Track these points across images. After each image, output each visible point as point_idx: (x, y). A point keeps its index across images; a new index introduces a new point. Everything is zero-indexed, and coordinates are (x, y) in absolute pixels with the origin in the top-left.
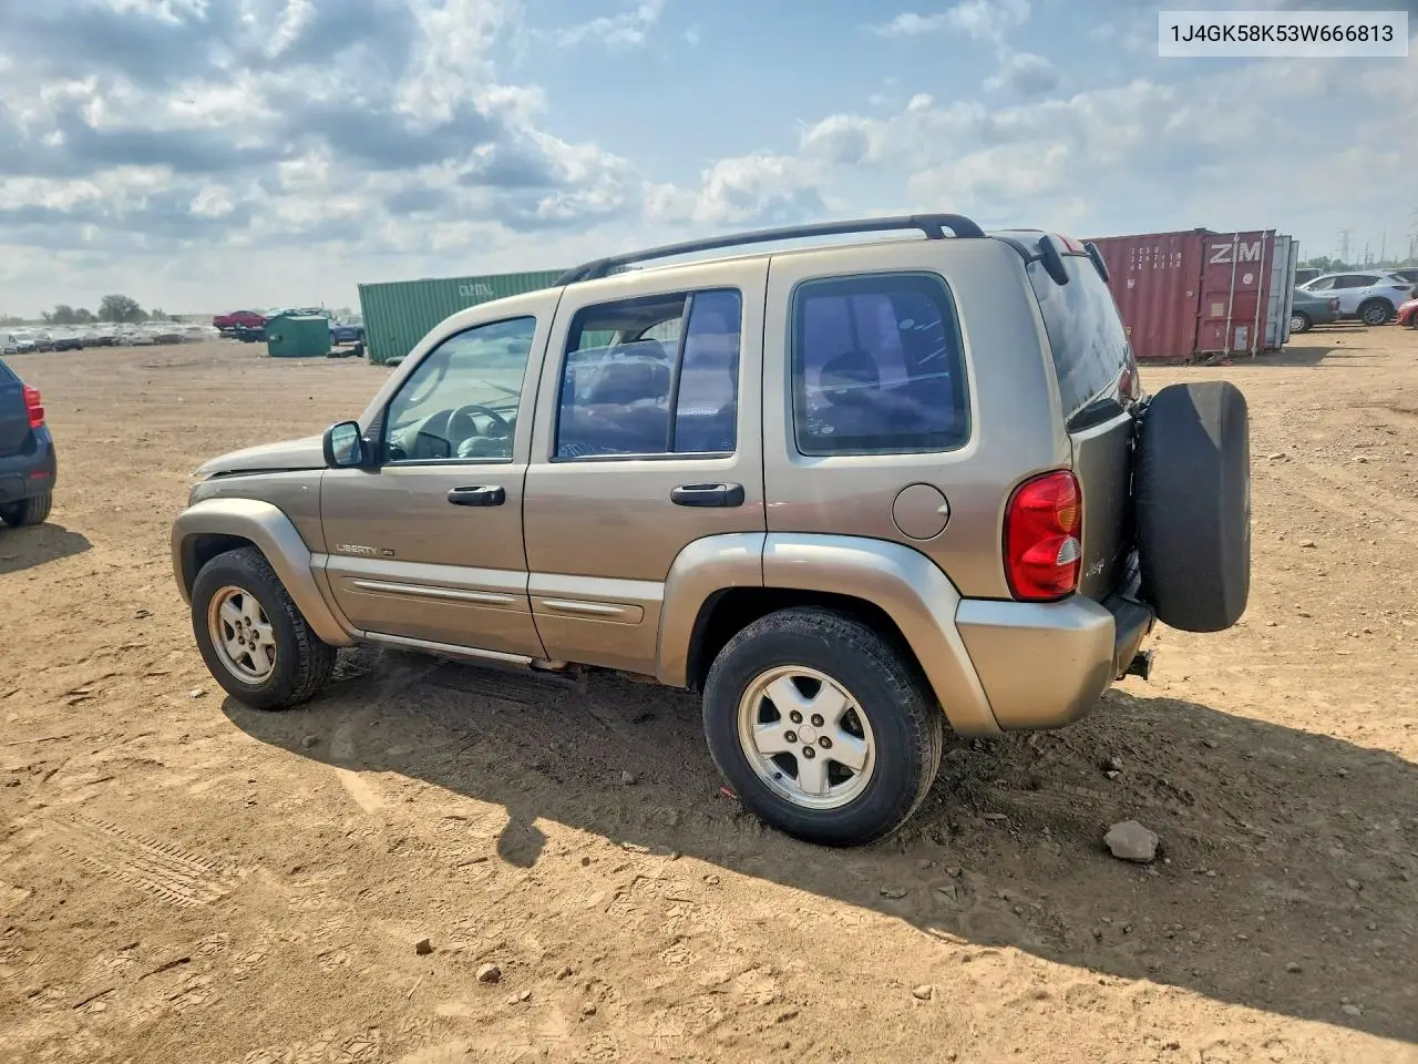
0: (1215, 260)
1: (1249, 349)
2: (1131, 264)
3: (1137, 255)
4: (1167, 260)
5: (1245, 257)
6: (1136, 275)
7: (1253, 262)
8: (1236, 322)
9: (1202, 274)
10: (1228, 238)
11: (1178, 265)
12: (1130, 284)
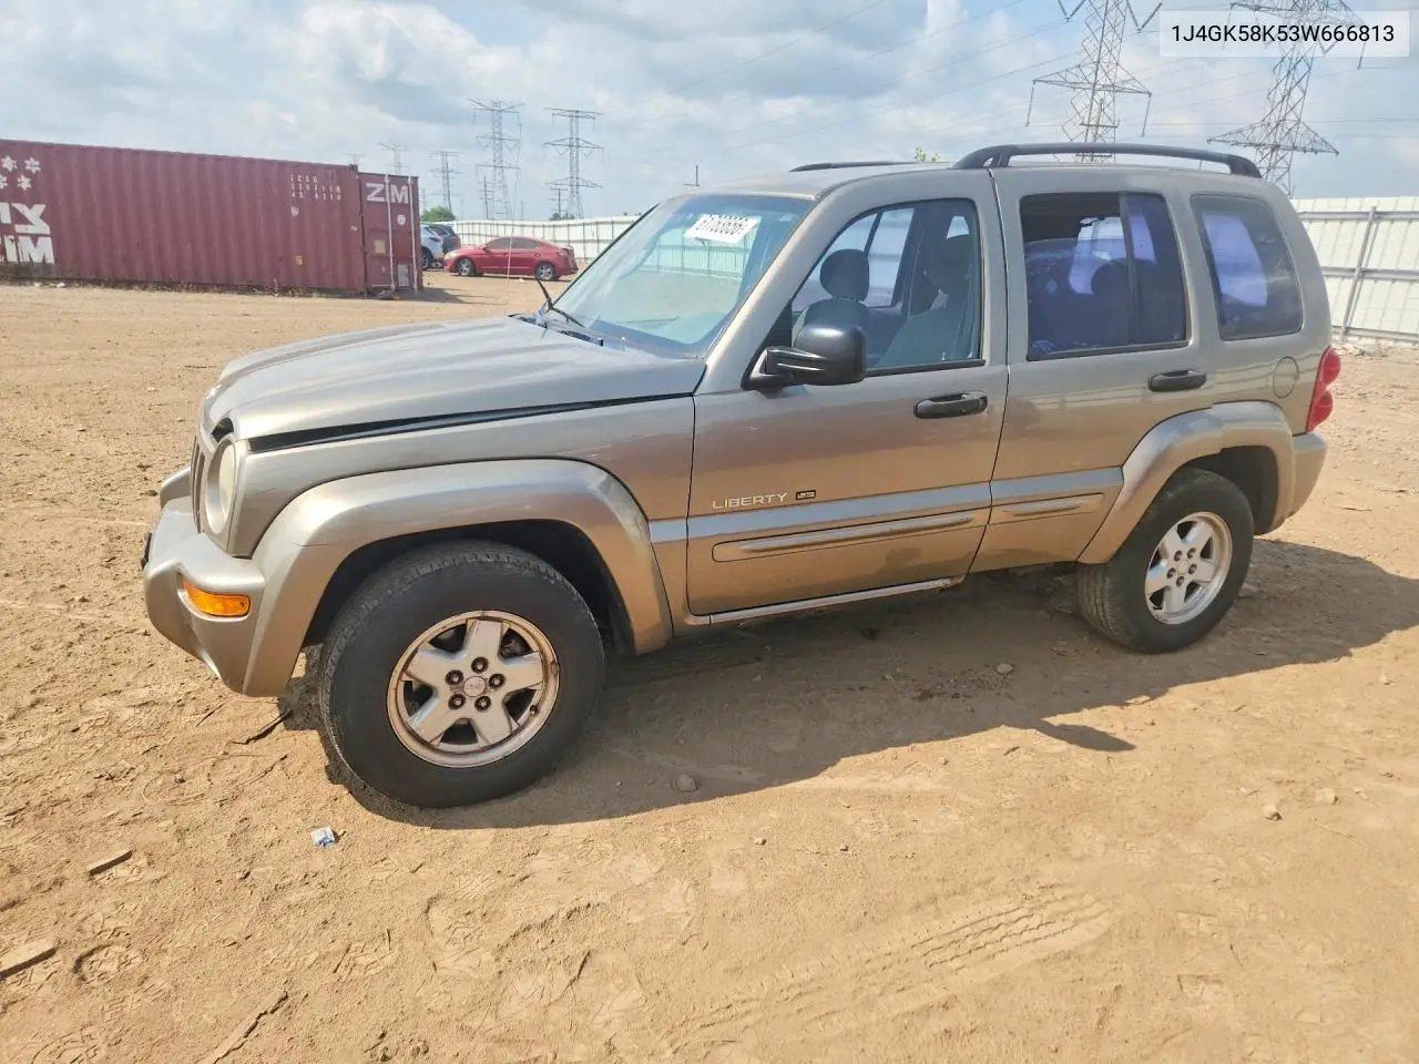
0: (371, 198)
1: (411, 286)
2: (292, 191)
3: (296, 182)
4: (328, 193)
5: (396, 200)
6: (298, 203)
7: (403, 204)
8: (397, 260)
9: (361, 211)
10: (379, 178)
11: (339, 198)
12: (295, 212)
